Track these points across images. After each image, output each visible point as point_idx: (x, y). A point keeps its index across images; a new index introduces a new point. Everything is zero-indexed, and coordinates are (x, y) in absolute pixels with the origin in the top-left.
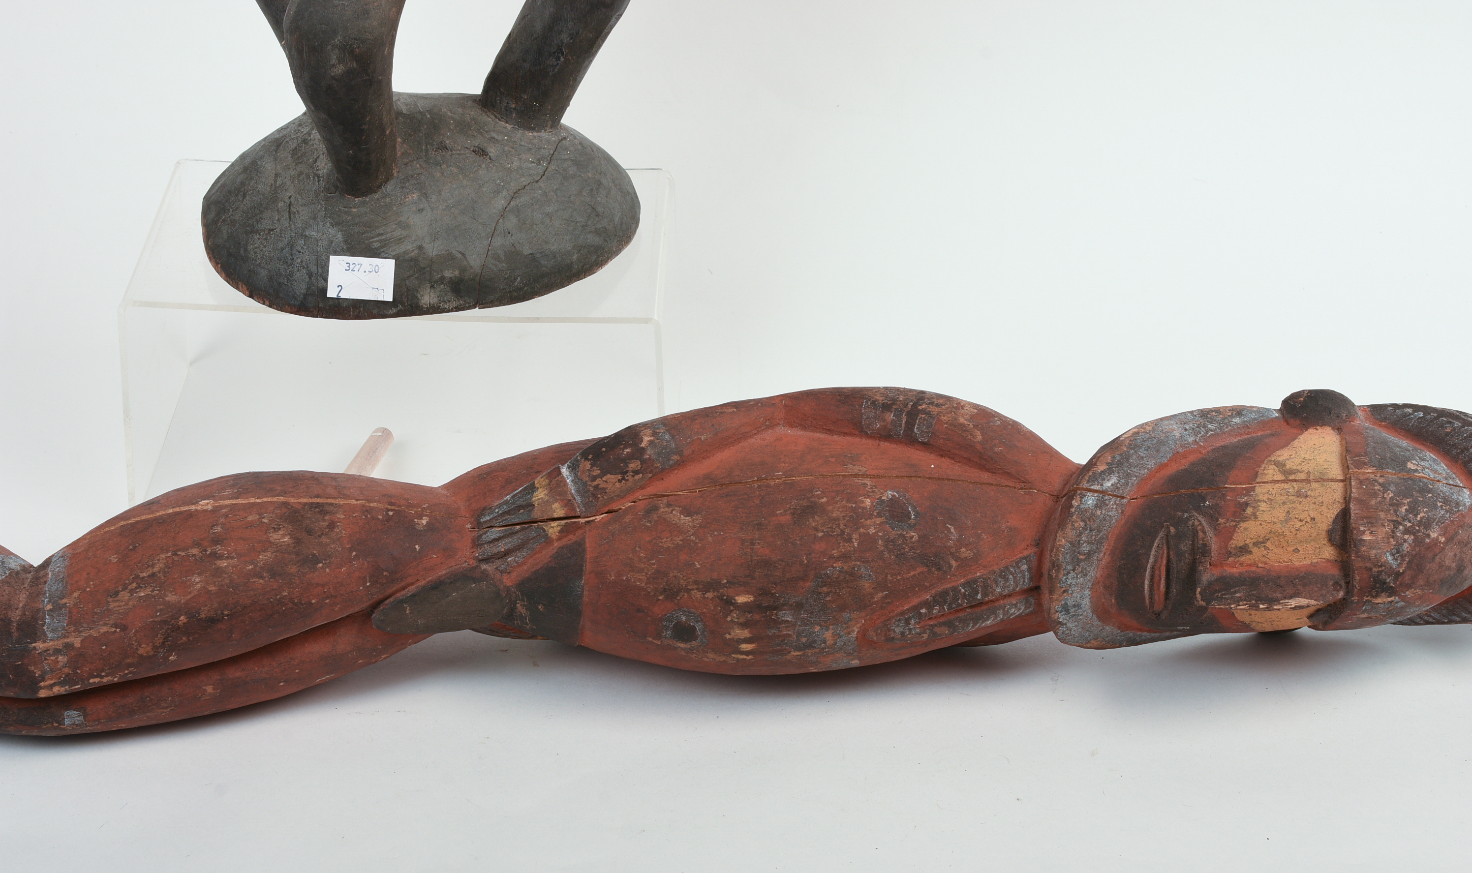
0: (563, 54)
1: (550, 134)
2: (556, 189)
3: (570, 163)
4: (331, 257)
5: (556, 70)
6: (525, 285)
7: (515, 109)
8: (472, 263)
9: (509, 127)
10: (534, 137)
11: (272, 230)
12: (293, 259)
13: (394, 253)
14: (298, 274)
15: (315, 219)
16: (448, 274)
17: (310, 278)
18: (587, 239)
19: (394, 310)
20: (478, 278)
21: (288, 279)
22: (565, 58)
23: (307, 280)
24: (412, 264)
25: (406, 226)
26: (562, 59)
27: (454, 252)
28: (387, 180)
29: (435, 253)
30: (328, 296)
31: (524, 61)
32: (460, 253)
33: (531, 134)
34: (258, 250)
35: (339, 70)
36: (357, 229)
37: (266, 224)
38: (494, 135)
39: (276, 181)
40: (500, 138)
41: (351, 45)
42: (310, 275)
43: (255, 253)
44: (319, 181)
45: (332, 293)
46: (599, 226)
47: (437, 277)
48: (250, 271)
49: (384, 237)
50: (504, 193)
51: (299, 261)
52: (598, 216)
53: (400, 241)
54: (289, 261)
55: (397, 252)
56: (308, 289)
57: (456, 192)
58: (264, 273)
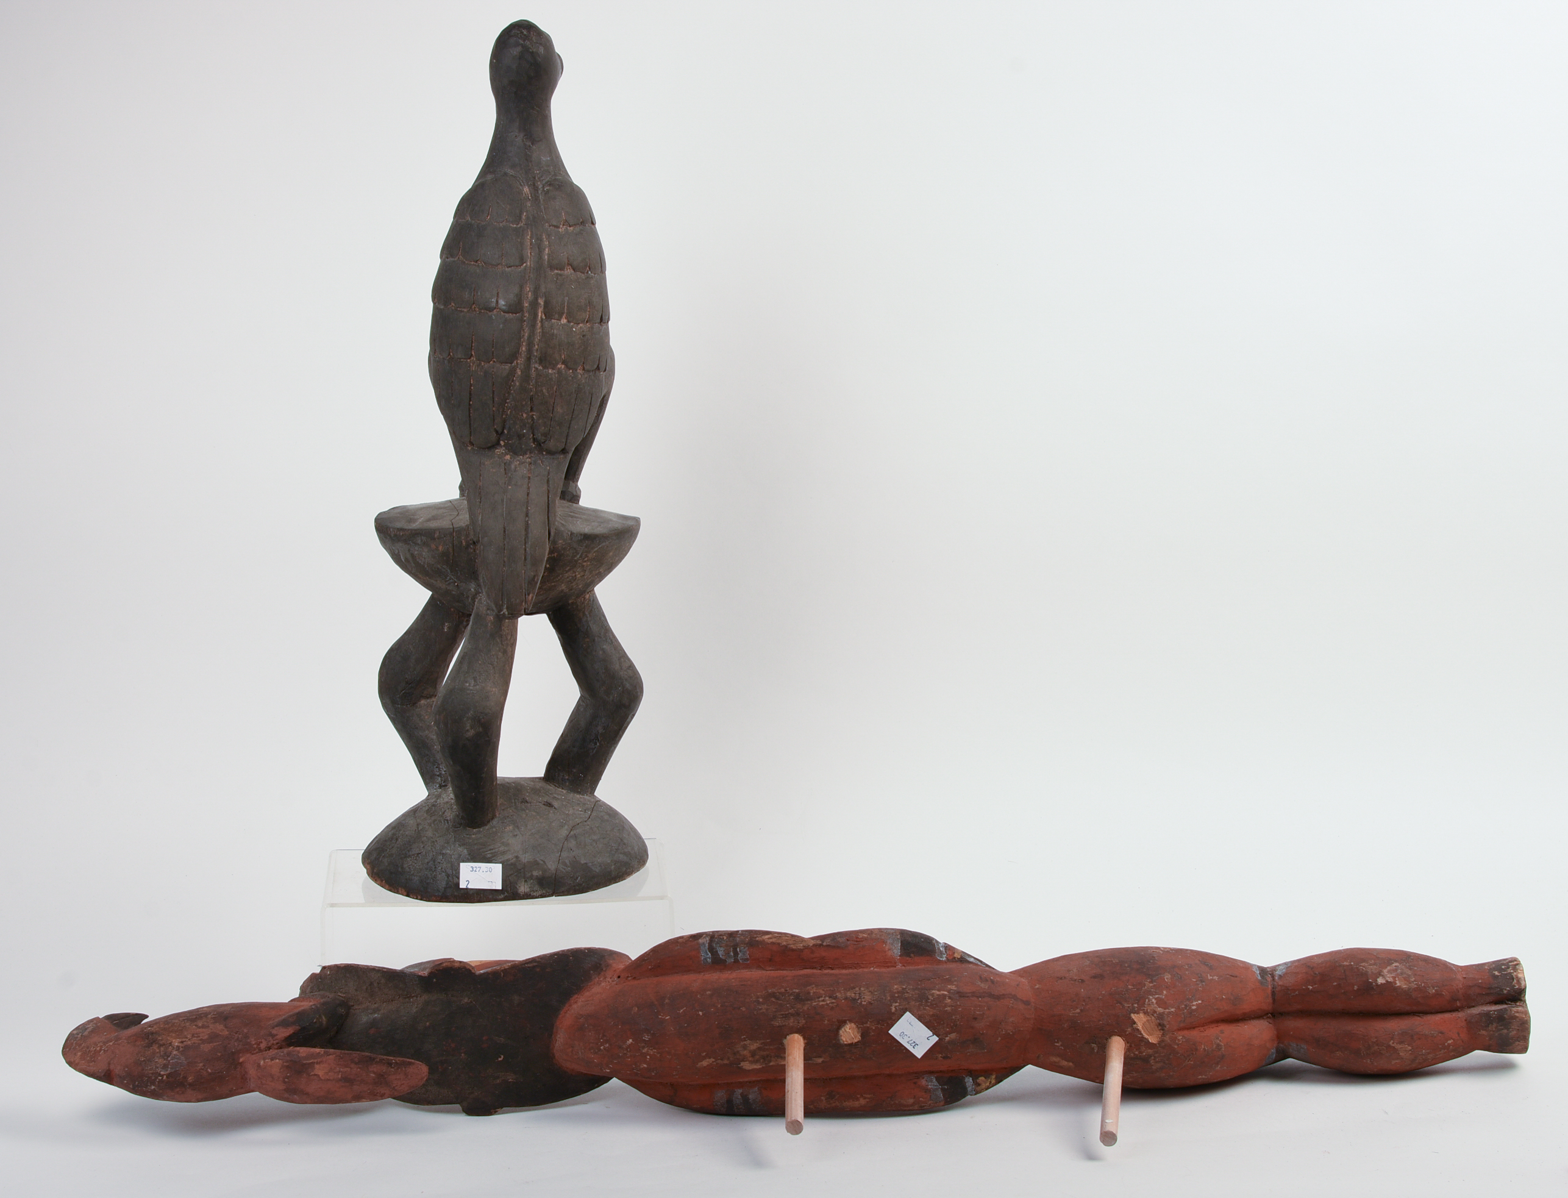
0: (598, 740)
1: (588, 802)
2: (598, 827)
3: (604, 813)
4: (461, 864)
5: (594, 752)
6: (583, 882)
7: (568, 779)
8: (550, 867)
9: (564, 791)
10: (581, 798)
11: (420, 853)
12: (435, 868)
13: (500, 860)
14: (440, 876)
15: (448, 843)
16: (535, 873)
17: (448, 877)
18: (620, 859)
19: (502, 896)
20: (554, 876)
21: (433, 880)
22: (600, 743)
23: (446, 879)
24: (512, 867)
25: (508, 845)
26: (598, 744)
27: (538, 860)
28: (493, 819)
29: (526, 860)
30: (461, 887)
31: (574, 747)
32: (542, 860)
33: (578, 796)
34: (411, 867)
35: (471, 733)
36: (476, 847)
37: (415, 851)
38: (556, 796)
40: (560, 797)
41: (479, 717)
42: (448, 876)
43: (409, 868)
44: (448, 823)
45: (462, 885)
46: (626, 850)
47: (528, 875)
48: (406, 879)
49: (494, 851)
50: (566, 827)
51: (440, 868)
52: (624, 844)
53: (504, 853)
54: (433, 869)
55: (503, 860)
56: (447, 884)
57: (537, 825)
58: (416, 879)
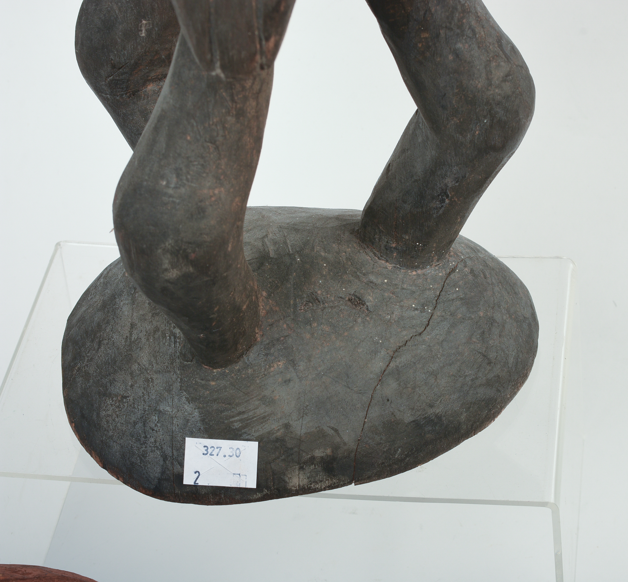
0: (447, 197)
1: (437, 268)
2: (442, 341)
3: (458, 303)
4: (187, 439)
5: (441, 212)
6: (407, 456)
7: (395, 248)
8: (346, 438)
9: (390, 266)
10: (418, 275)
11: (126, 397)
12: (146, 437)
13: (257, 434)
14: (152, 455)
15: (169, 391)
16: (318, 453)
17: (164, 461)
18: (477, 393)
19: (259, 495)
20: (353, 455)
21: (141, 460)
22: (451, 200)
23: (162, 463)
24: (277, 445)
25: (270, 402)
26: (447, 201)
27: (325, 428)
28: (249, 347)
29: (304, 431)
30: (185, 483)
31: (405, 202)
32: (333, 428)
33: (414, 273)
34: (109, 419)
35: (173, 274)
36: (215, 406)
37: (118, 388)
38: (372, 278)
39: (131, 334)
40: (379, 281)
41: (185, 250)
42: (165, 458)
43: (108, 422)
44: (175, 342)
45: (188, 480)
46: (491, 376)
47: (306, 457)
48: (102, 441)
49: (245, 416)
50: (383, 353)
51: (152, 440)
52: (489, 363)
53: (264, 419)
54: (143, 439)
55: (261, 433)
56: (163, 473)
57: (328, 357)
58: (116, 448)
